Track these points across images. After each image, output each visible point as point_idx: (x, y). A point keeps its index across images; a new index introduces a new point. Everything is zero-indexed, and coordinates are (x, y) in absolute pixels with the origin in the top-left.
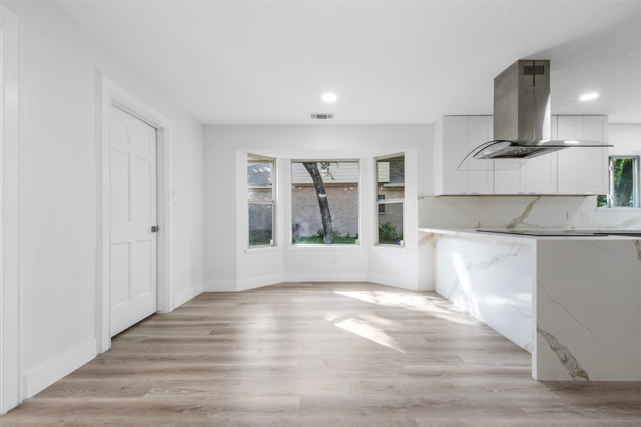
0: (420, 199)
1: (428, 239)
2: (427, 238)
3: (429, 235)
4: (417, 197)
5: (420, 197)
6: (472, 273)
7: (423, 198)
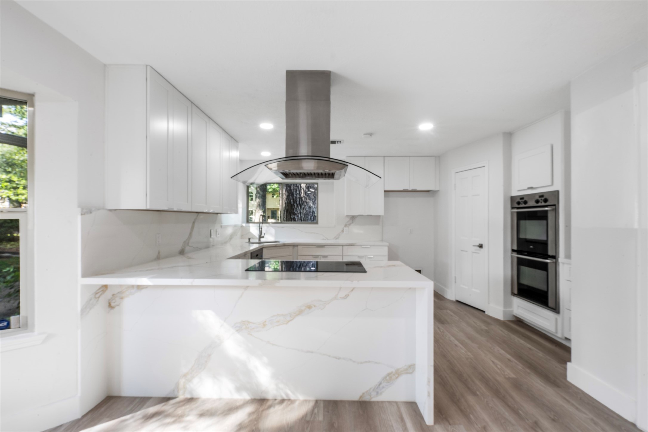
0: (84, 214)
1: (99, 297)
2: (97, 296)
3: (100, 289)
4: (79, 210)
5: (85, 211)
6: (251, 335)
7: (91, 213)
